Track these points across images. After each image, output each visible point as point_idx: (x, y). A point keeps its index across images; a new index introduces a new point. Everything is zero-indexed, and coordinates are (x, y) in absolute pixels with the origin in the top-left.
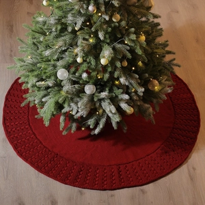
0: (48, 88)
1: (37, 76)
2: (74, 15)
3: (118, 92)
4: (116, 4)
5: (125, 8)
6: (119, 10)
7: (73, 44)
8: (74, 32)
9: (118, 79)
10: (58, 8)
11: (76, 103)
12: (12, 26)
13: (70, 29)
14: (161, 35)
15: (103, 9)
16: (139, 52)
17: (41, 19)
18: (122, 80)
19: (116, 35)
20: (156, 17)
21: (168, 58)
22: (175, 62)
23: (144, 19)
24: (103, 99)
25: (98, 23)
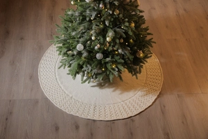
0: (73, 55)
1: (67, 47)
2: (90, 11)
3: (117, 58)
4: (116, 3)
5: (122, 7)
6: (118, 7)
7: (90, 29)
8: (90, 21)
9: (117, 51)
10: (80, 6)
11: (91, 65)
12: (52, 17)
13: (88, 19)
14: (144, 23)
15: (108, 7)
16: (131, 33)
17: (70, 13)
18: (120, 51)
19: (116, 23)
20: (141, 12)
21: (148, 37)
22: (153, 40)
23: (133, 13)
24: (107, 63)
25: (105, 16)
